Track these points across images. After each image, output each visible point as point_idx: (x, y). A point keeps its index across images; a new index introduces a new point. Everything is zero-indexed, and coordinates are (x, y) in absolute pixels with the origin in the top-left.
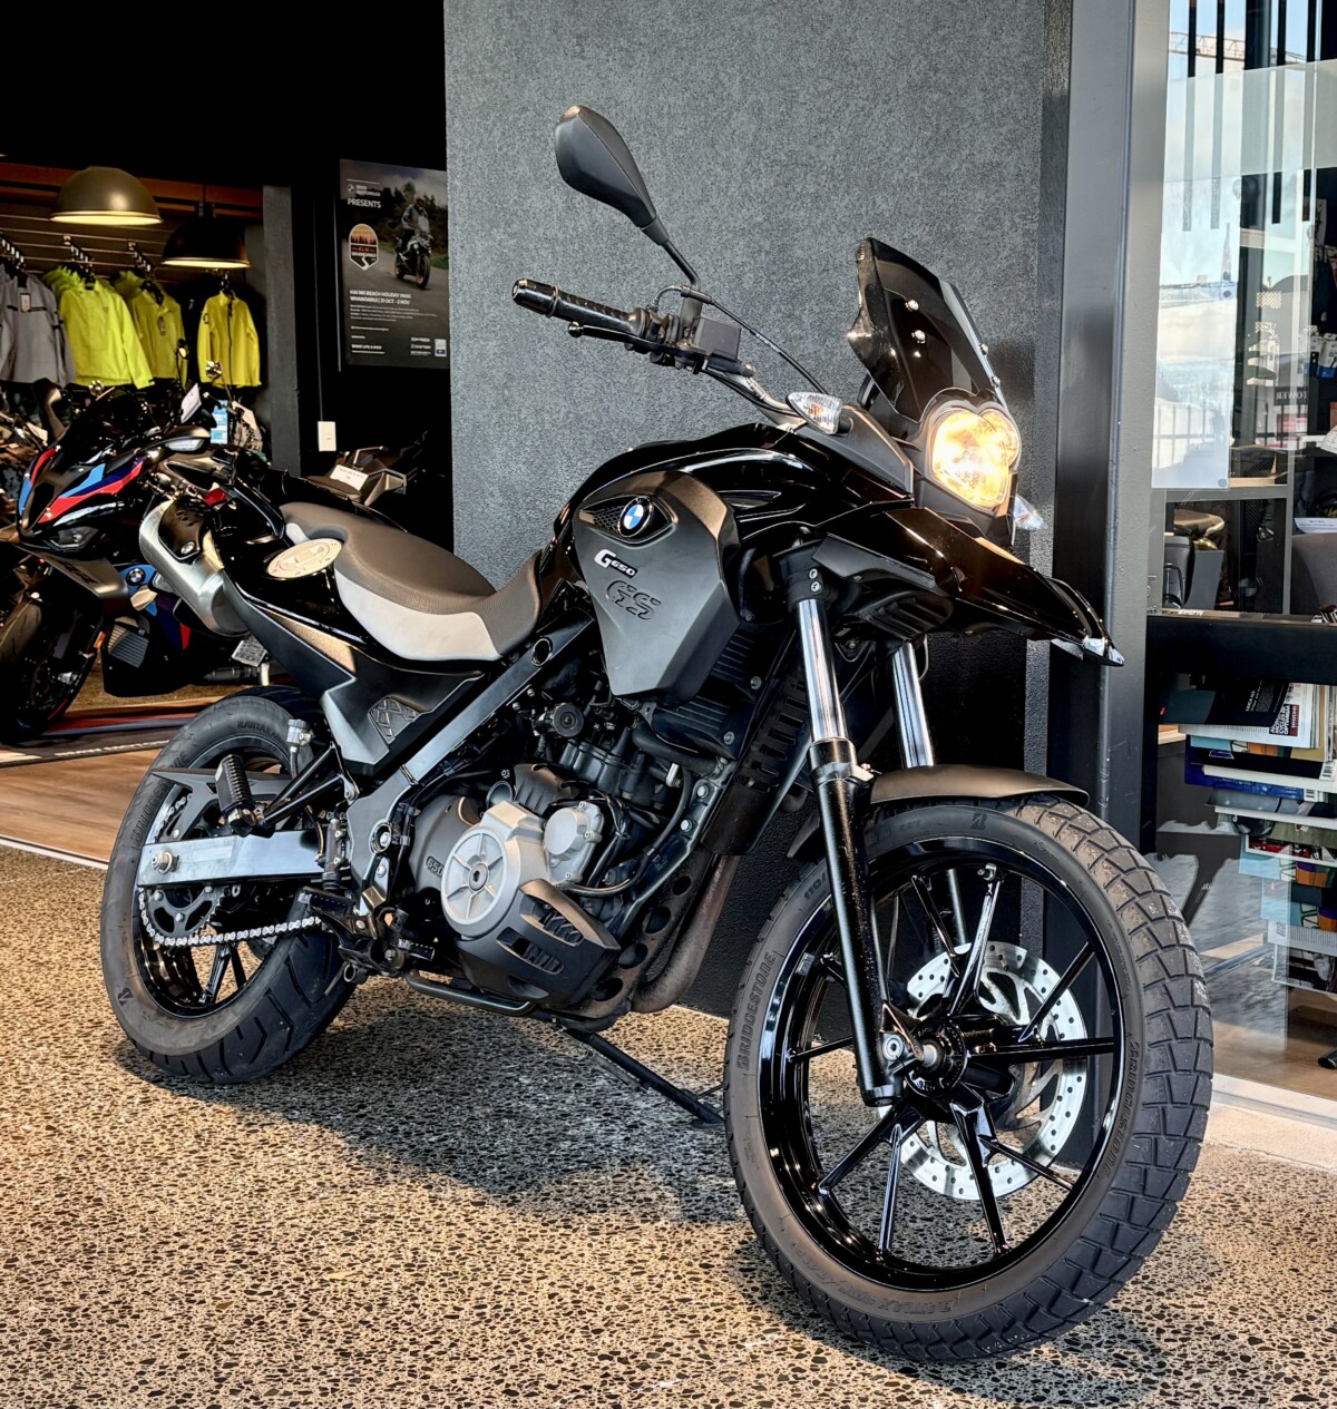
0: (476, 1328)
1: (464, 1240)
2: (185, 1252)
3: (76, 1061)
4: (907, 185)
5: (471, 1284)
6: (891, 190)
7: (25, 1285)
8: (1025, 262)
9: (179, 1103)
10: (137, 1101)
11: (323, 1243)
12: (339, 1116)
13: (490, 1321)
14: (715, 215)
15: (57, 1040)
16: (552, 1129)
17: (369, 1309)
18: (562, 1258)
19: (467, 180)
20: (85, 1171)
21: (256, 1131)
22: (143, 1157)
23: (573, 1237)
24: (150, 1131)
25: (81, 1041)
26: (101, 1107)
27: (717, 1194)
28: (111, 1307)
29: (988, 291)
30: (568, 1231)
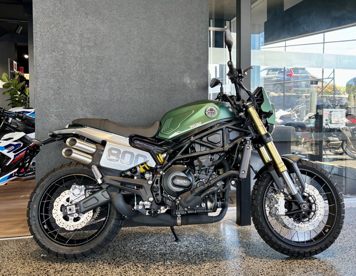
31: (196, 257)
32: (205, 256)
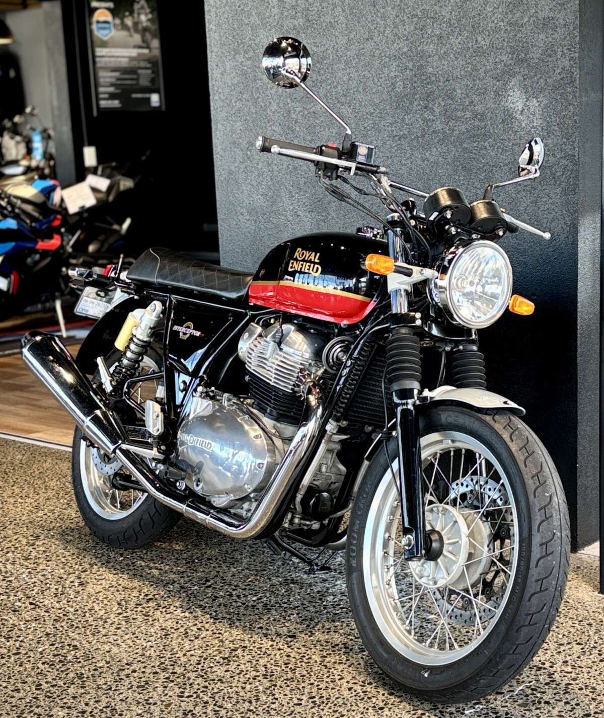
0: (313, 710)
1: (291, 659)
2: (135, 674)
3: (32, 561)
4: (497, 30)
5: (303, 685)
6: (487, 33)
7: (51, 699)
8: (571, 77)
9: (101, 584)
10: (76, 584)
11: (212, 665)
12: (196, 587)
13: (319, 706)
14: (378, 47)
15: (16, 548)
16: (320, 589)
17: (250, 702)
18: (349, 666)
19: (219, 25)
20: (61, 629)
21: (151, 599)
22: (92, 619)
23: (351, 654)
24: (90, 602)
25: (31, 549)
26: (57, 589)
27: (424, 624)
28: (105, 710)
29: (549, 93)
30: (348, 650)
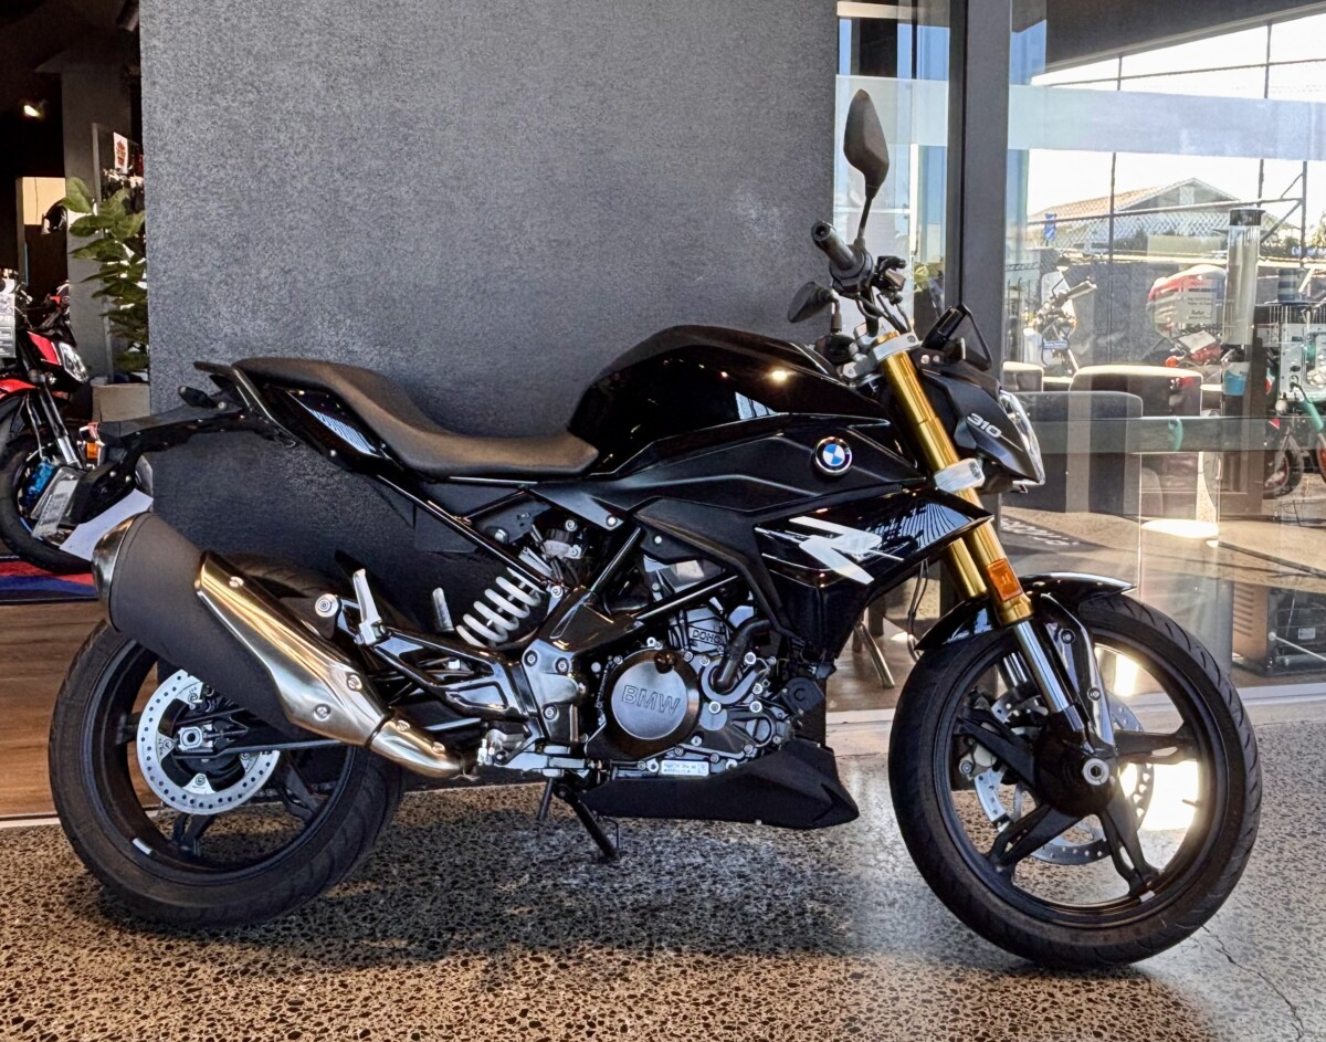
31: (776, 927)
32: (815, 924)
